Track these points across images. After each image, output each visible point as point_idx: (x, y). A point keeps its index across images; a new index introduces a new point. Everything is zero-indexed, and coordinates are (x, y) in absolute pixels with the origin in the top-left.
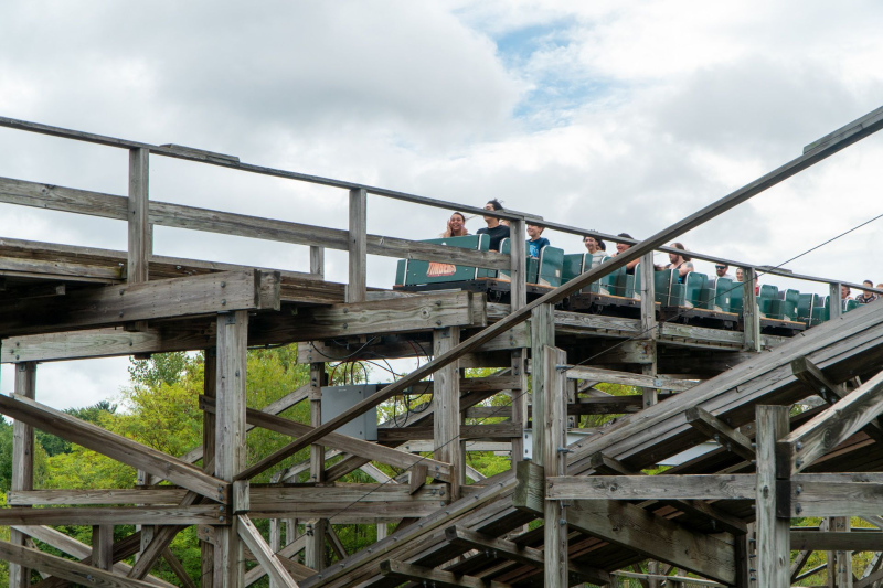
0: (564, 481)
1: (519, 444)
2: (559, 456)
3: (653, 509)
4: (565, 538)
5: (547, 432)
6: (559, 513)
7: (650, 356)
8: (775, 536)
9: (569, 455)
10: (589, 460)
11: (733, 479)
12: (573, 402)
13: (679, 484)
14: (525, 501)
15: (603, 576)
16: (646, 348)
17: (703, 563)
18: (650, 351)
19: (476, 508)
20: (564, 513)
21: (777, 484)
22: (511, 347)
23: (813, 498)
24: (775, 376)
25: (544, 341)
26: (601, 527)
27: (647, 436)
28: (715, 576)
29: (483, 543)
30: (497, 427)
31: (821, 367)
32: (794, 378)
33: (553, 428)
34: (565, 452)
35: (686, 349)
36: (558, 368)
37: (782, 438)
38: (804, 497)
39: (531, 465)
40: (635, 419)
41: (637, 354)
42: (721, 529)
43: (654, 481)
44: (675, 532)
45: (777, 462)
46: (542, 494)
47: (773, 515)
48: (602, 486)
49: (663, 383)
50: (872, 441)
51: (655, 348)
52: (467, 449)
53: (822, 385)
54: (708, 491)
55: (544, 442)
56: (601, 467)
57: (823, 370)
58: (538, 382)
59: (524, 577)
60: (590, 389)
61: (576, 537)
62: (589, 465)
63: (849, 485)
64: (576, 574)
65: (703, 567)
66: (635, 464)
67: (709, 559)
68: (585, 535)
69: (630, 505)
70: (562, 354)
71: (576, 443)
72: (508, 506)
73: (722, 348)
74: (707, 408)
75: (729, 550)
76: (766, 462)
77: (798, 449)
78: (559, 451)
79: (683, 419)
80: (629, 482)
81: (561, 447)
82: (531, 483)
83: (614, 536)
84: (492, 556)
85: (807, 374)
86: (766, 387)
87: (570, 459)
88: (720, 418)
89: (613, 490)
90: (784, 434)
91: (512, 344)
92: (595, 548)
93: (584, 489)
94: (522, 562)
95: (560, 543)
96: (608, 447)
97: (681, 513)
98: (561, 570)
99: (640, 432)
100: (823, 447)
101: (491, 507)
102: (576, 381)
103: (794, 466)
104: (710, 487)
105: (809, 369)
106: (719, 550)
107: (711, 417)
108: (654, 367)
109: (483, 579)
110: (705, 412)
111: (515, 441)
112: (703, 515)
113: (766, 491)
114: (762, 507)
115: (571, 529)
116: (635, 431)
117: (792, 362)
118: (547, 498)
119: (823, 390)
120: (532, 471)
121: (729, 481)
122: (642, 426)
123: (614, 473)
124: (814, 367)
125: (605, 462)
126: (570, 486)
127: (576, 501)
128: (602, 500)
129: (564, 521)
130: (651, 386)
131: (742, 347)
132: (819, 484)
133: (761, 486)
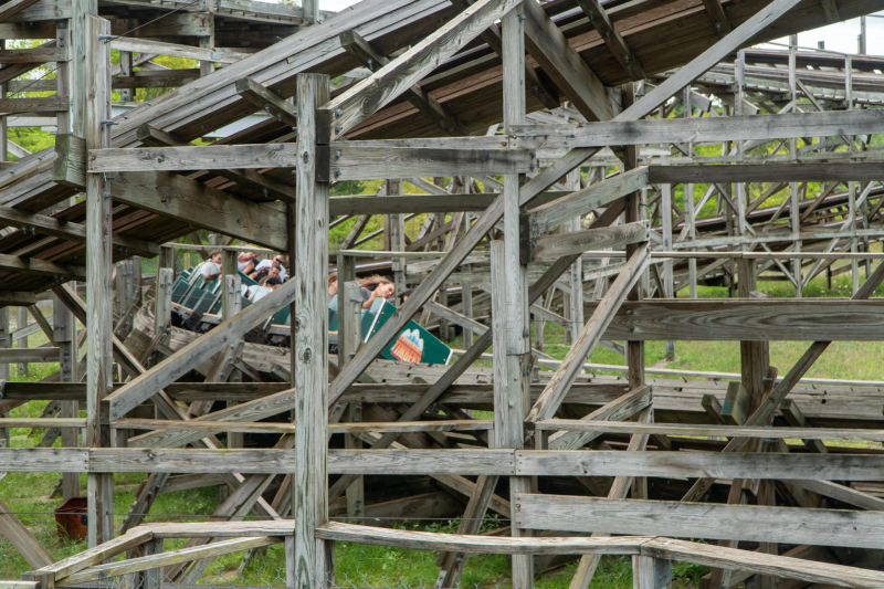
0: (107, 154)
1: (65, 118)
2: (102, 129)
3: (203, 180)
4: (109, 210)
5: (89, 103)
6: (103, 185)
7: (208, 29)
8: (315, 200)
9: (113, 127)
10: (135, 132)
11: (282, 148)
12: (128, 75)
13: (228, 154)
14: (65, 174)
15: (152, 248)
16: (203, 21)
17: (255, 231)
18: (207, 24)
19: (11, 184)
20: (108, 186)
21: (316, 149)
22: (56, 18)
23: (352, 162)
24: (324, 47)
25: (86, 10)
26: (150, 200)
27: (196, 107)
28: (266, 243)
29: (19, 219)
30: (41, 101)
31: (368, 39)
32: (343, 50)
33: (96, 100)
34: (109, 125)
35: (246, 22)
36: (101, 39)
37: (322, 105)
38: (342, 161)
39: (71, 138)
40: (185, 91)
41: (195, 27)
42: (272, 197)
43: (204, 152)
44: (227, 202)
45: (316, 129)
46: (84, 167)
47: (313, 179)
48: (149, 158)
49: (220, 55)
50: (416, 110)
51: (212, 21)
52: (9, 124)
53: (369, 57)
54: (257, 160)
55: (86, 114)
56: (148, 138)
57: (370, 43)
58: (79, 52)
59: (67, 253)
60: (146, 62)
61: (121, 210)
62: (135, 137)
63: (387, 150)
64: (124, 248)
65: (255, 235)
66: (183, 136)
67: (261, 227)
68: (133, 208)
69: (180, 176)
70: (105, 25)
71: (122, 115)
72: (47, 181)
73: (282, 22)
74: (258, 79)
75: (281, 218)
76: (306, 130)
77: (338, 116)
78: (102, 124)
79: (233, 90)
80: (176, 153)
81: (105, 119)
82: (71, 156)
83: (162, 208)
84: (29, 233)
85: (355, 46)
86: (316, 58)
87: (115, 131)
88: (271, 89)
89: (160, 161)
90: (324, 101)
91: (57, 15)
92: (144, 220)
93: (130, 162)
94: (64, 237)
95: (103, 216)
96: (155, 119)
97: (233, 183)
98: (104, 243)
99: (189, 103)
100: (362, 114)
101: (28, 182)
102: (130, 54)
103: (333, 132)
104: (258, 156)
105: (357, 41)
106: (271, 218)
107: (262, 88)
108: (212, 40)
109: (20, 257)
110: (255, 83)
111: (61, 115)
112: (255, 184)
113: (306, 156)
114: (302, 172)
115: (115, 203)
116: (184, 103)
117: (341, 35)
118: (89, 171)
119: (370, 62)
120: (72, 144)
121: (278, 150)
122: (192, 98)
123: (162, 144)
124: (361, 39)
125: (152, 133)
126: (114, 158)
127: (121, 173)
128: (149, 172)
129: (108, 194)
130: (208, 58)
131: (302, 22)
132: (357, 149)
133: (302, 152)
